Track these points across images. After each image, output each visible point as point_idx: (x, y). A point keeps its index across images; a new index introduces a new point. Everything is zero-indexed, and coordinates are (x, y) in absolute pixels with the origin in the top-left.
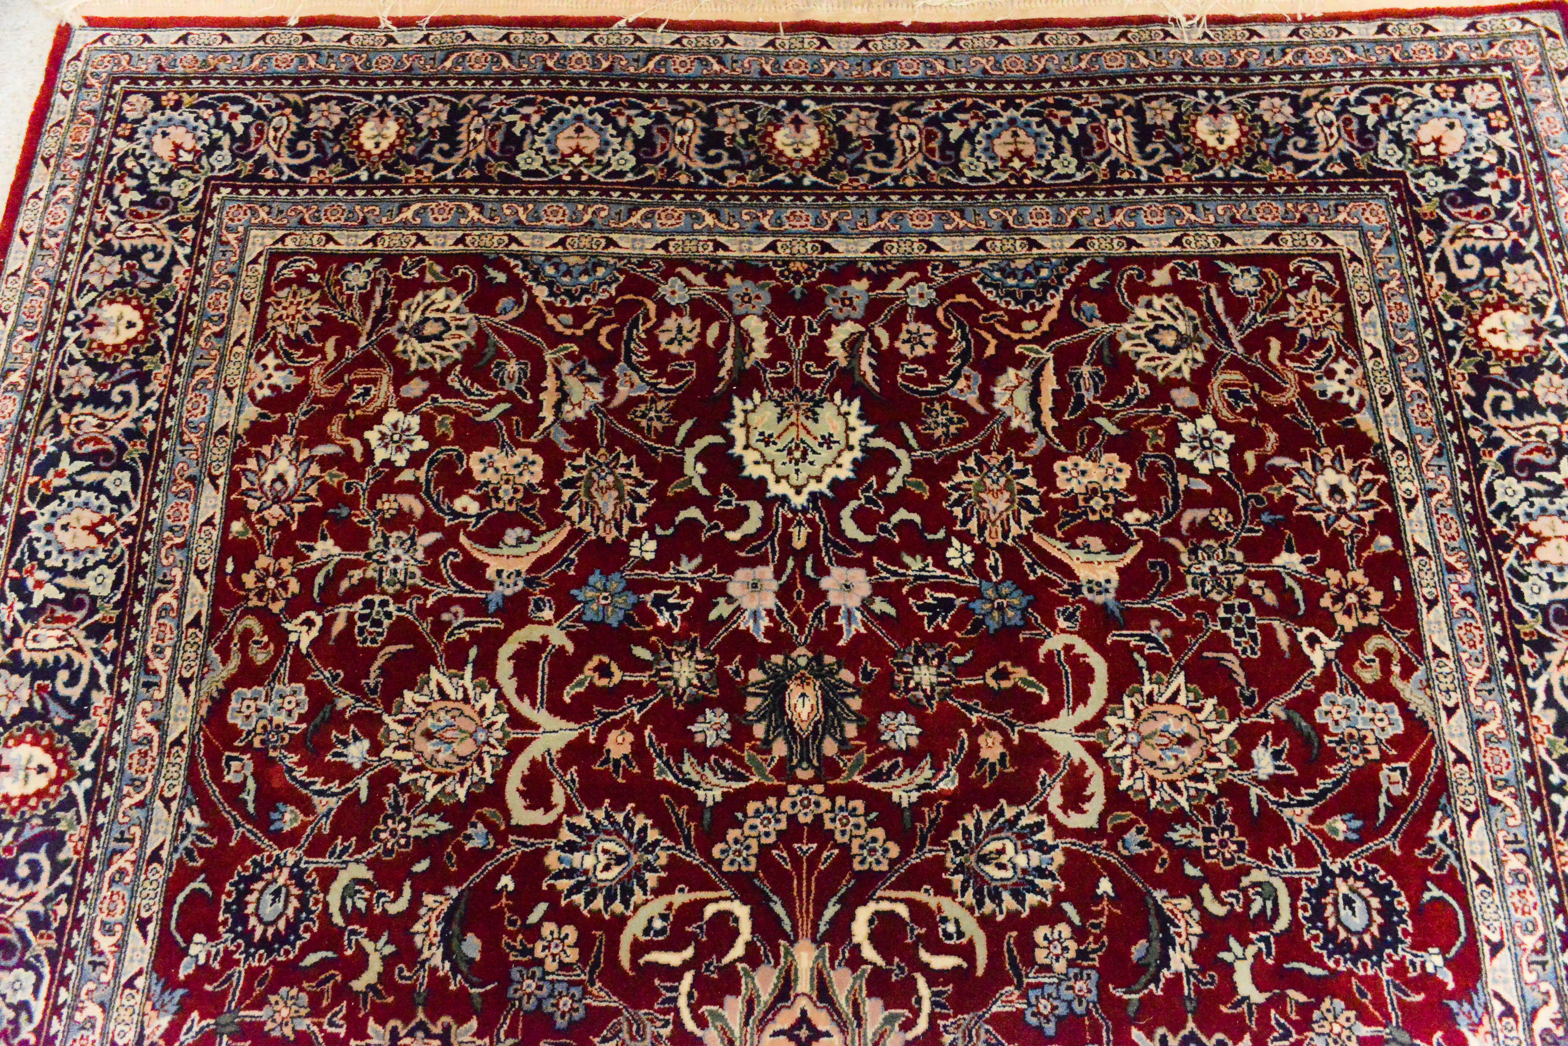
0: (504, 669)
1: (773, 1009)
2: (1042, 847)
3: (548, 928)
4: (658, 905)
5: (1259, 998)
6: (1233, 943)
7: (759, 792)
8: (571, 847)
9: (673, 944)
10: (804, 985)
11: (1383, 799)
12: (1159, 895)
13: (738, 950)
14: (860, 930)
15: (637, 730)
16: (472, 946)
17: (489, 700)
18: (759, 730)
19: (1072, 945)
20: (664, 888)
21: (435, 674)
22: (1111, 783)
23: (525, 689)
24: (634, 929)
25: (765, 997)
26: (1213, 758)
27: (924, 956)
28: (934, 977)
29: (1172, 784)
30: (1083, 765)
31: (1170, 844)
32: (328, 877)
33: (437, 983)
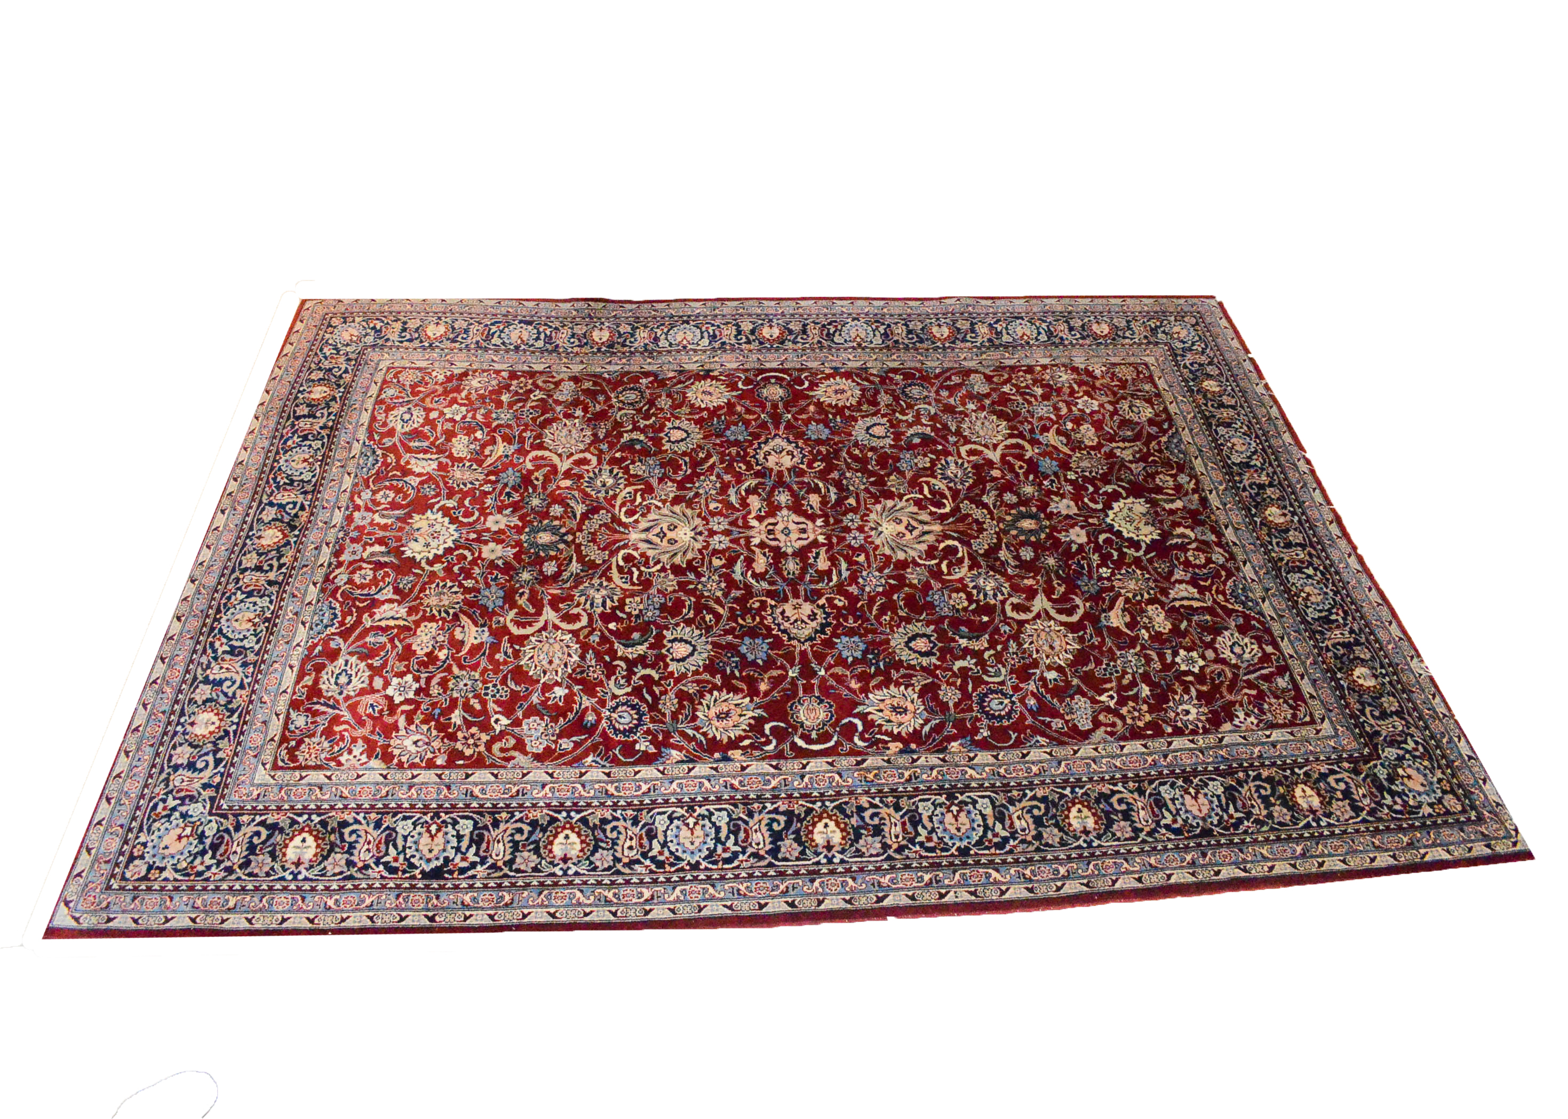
0: (1014, 441)
1: (916, 520)
2: (995, 596)
3: (927, 459)
4: (943, 487)
5: (955, 668)
6: (974, 661)
7: (991, 513)
8: (956, 463)
9: (930, 492)
10: (926, 528)
11: (1048, 719)
12: (987, 636)
13: (934, 509)
14: (950, 542)
15: (1002, 478)
16: (917, 441)
17: (1000, 438)
18: (1013, 512)
19: (960, 607)
20: (950, 489)
21: (1005, 423)
22: (1027, 621)
23: (1007, 447)
24: (933, 481)
25: (920, 518)
26: (1047, 657)
27: (945, 562)
28: (939, 565)
29: (1032, 643)
30: (1031, 612)
31: (1008, 640)
32: (929, 404)
33: (903, 433)
